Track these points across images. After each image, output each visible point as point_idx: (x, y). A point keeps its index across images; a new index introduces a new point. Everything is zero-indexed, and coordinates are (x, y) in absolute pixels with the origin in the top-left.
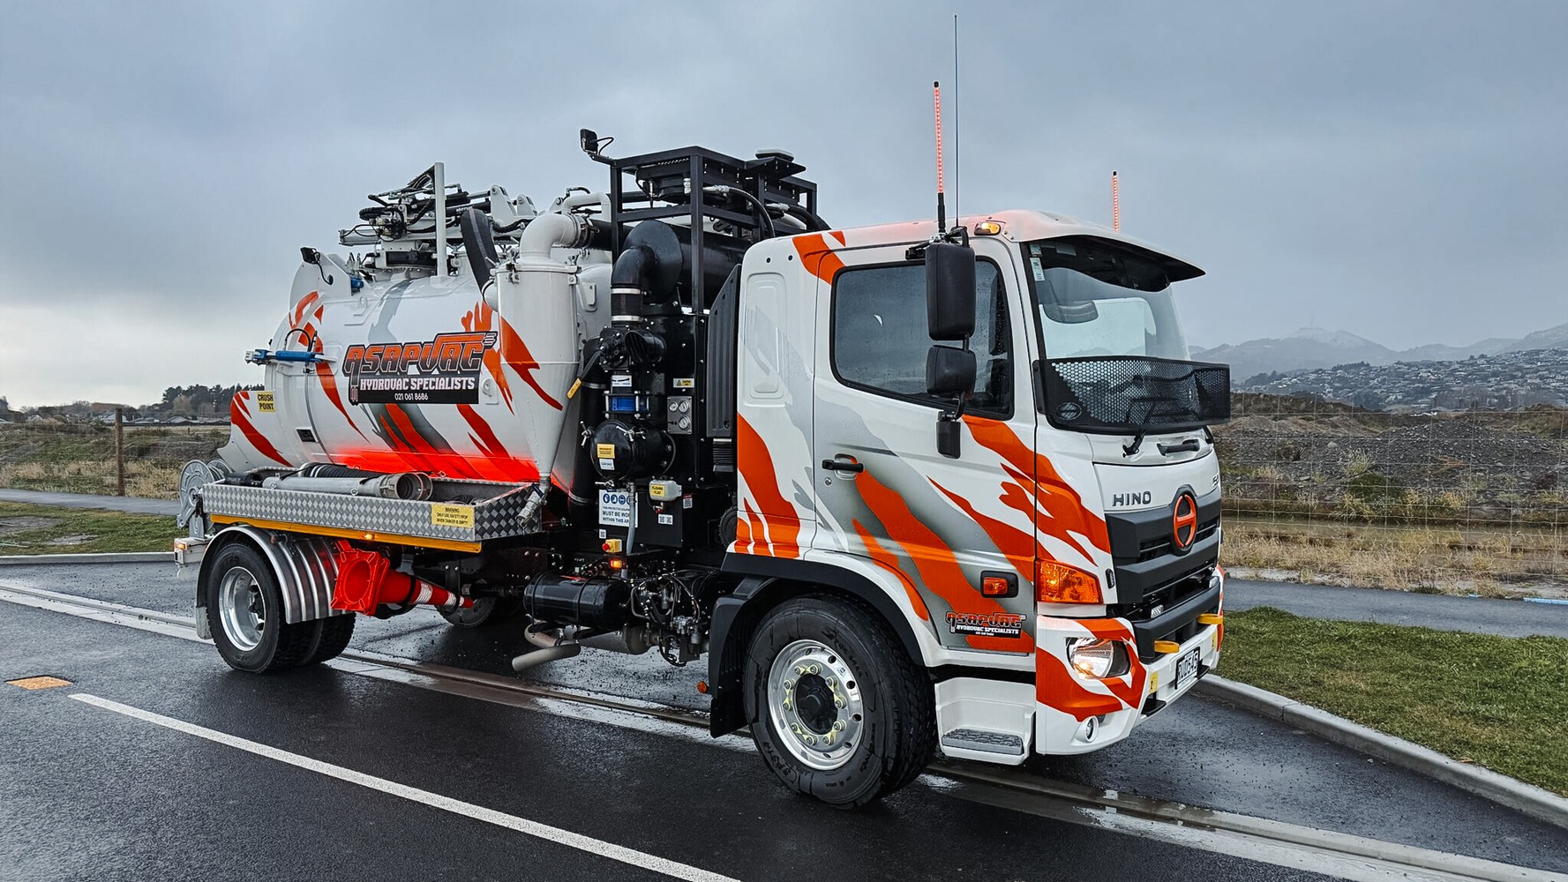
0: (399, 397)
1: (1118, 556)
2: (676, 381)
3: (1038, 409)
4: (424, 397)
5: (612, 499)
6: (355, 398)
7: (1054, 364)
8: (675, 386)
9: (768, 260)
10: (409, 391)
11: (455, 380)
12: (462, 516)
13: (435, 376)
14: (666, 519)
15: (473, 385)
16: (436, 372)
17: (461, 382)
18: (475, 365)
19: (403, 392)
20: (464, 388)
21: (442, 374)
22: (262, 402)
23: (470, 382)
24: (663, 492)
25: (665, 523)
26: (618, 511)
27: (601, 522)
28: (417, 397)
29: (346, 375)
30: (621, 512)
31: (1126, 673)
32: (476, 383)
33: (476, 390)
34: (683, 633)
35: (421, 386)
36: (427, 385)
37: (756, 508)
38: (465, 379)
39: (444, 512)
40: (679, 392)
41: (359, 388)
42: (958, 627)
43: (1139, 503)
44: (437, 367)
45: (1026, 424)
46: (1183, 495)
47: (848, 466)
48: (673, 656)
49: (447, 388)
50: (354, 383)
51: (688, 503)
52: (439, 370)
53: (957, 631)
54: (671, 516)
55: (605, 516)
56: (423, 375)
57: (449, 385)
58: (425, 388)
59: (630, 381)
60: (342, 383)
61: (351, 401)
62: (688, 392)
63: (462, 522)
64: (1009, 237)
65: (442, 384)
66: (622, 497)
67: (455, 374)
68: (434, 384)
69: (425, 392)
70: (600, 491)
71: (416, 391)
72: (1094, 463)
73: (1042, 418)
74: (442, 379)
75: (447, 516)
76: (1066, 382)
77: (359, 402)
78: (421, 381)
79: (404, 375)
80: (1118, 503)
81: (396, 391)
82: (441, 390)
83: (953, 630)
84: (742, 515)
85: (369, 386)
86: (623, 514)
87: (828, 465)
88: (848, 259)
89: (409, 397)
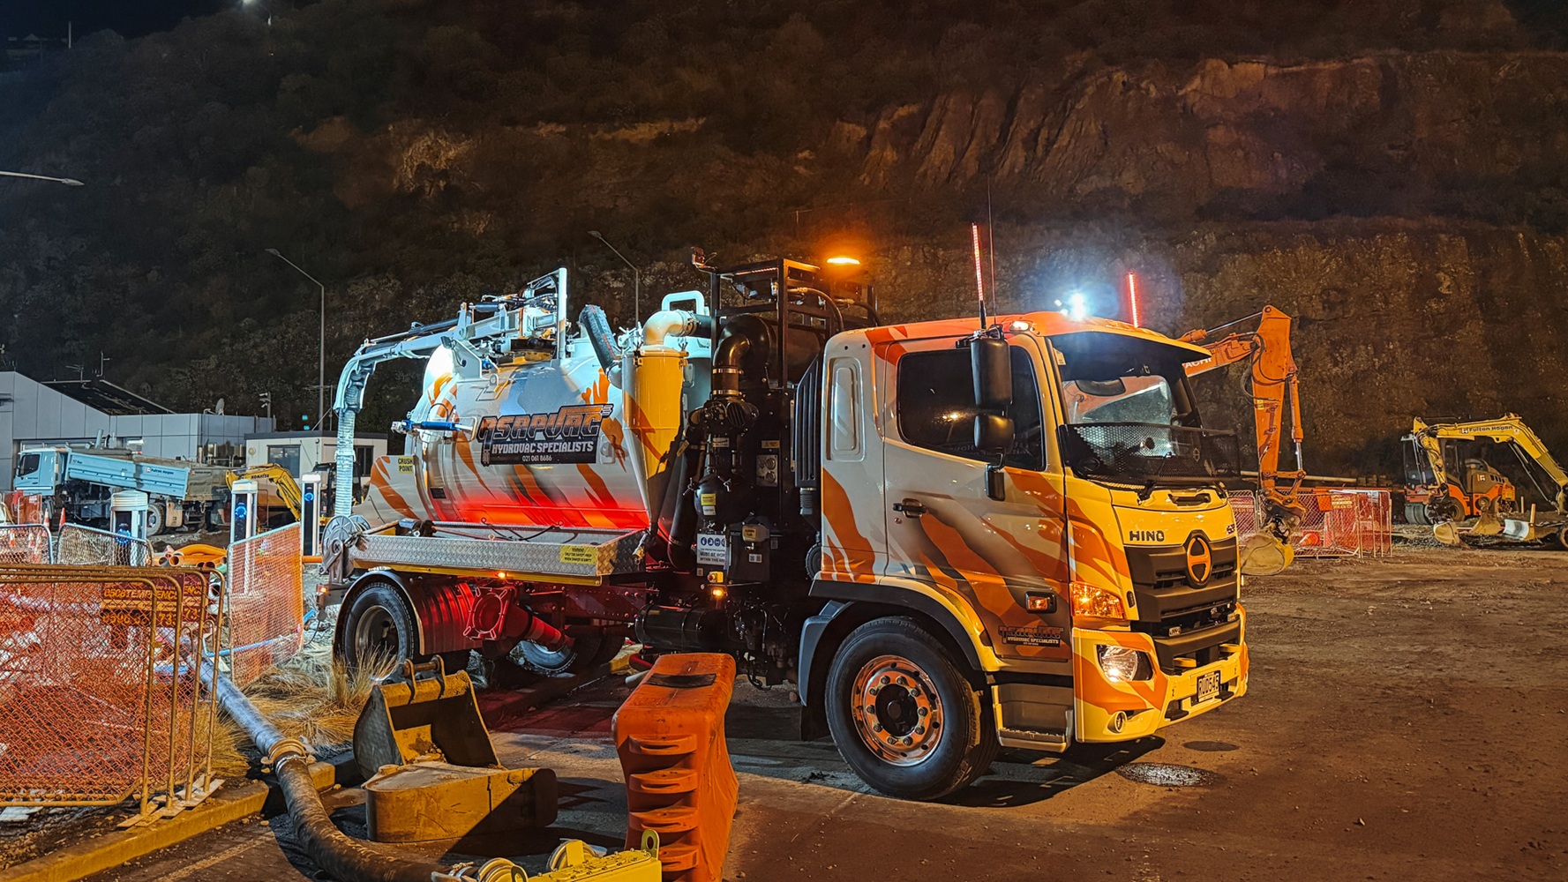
0: (525, 459)
1: (1137, 581)
2: (764, 442)
3: (1064, 464)
4: (549, 458)
5: (709, 541)
6: (486, 459)
7: (1075, 428)
8: (763, 447)
9: (846, 348)
10: (536, 454)
11: (576, 444)
12: (587, 555)
13: (559, 441)
14: (755, 558)
15: (592, 447)
16: (560, 437)
17: (582, 446)
18: (594, 431)
19: (530, 454)
20: (584, 450)
21: (566, 440)
22: (402, 465)
23: (589, 446)
24: (754, 534)
25: (755, 561)
26: (714, 552)
27: (699, 561)
28: (543, 458)
29: (479, 441)
30: (717, 552)
31: (1149, 679)
32: (595, 445)
33: (594, 451)
34: (773, 654)
35: (546, 449)
36: (552, 449)
37: (837, 544)
38: (584, 443)
39: (571, 551)
40: (766, 452)
41: (490, 452)
42: (1009, 639)
43: (1154, 540)
44: (561, 433)
45: (1058, 476)
46: (1196, 537)
47: (912, 508)
48: (759, 682)
49: (569, 451)
50: (487, 447)
51: (775, 545)
52: (563, 436)
53: (1008, 642)
54: (761, 556)
55: (702, 557)
56: (548, 440)
57: (571, 448)
58: (549, 451)
59: (728, 443)
60: (475, 448)
61: (482, 463)
62: (775, 452)
63: (587, 560)
64: (1036, 332)
65: (565, 448)
66: (718, 540)
67: (576, 439)
68: (557, 447)
69: (549, 454)
70: (698, 535)
71: (542, 454)
72: (1113, 506)
73: (1068, 469)
74: (565, 443)
75: (574, 555)
76: (1087, 442)
77: (490, 463)
78: (546, 445)
79: (532, 441)
80: (1135, 539)
81: (524, 454)
82: (564, 453)
83: (1005, 641)
84: (825, 550)
85: (500, 450)
86: (718, 555)
87: (896, 507)
88: (909, 348)
89: (535, 458)
